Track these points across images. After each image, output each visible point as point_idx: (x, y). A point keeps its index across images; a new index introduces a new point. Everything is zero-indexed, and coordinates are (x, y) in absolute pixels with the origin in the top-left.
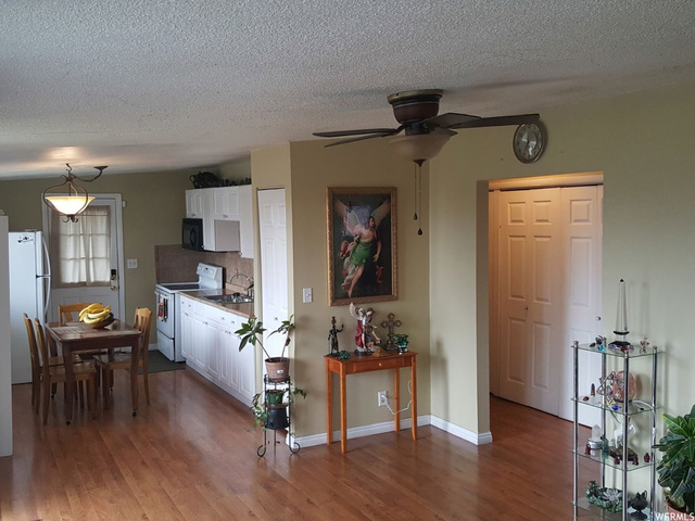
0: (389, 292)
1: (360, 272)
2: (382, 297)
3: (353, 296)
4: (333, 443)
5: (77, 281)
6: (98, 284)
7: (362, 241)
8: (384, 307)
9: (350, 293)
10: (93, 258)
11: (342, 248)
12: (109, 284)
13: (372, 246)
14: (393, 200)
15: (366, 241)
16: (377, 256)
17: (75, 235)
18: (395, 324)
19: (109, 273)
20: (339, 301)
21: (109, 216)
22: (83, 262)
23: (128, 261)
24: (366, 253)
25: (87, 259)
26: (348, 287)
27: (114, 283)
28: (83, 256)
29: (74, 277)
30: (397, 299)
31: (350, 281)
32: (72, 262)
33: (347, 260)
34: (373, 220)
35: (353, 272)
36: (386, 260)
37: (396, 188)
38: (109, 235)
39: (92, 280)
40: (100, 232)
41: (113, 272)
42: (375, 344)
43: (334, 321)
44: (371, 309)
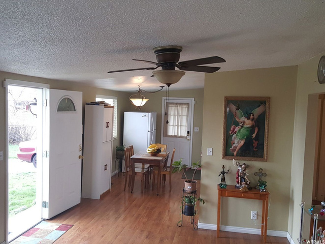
0: (262, 156)
1: (242, 143)
2: (256, 158)
3: (237, 155)
4: (219, 231)
5: (173, 135)
6: (181, 137)
7: (245, 126)
8: (257, 164)
9: (235, 153)
10: (181, 125)
11: (232, 129)
12: (186, 138)
13: (252, 130)
14: (267, 104)
15: (248, 126)
16: (254, 135)
17: (174, 115)
18: (262, 174)
19: (186, 133)
20: (228, 157)
21: (188, 108)
22: (176, 127)
23: (195, 128)
24: (247, 133)
25: (178, 126)
26: (234, 150)
27: (188, 137)
28: (176, 124)
29: (172, 133)
30: (266, 161)
31: (236, 147)
32: (172, 126)
33: (234, 136)
34: (253, 115)
35: (238, 142)
36: (260, 138)
37: (270, 98)
38: (188, 116)
39: (179, 135)
40: (184, 114)
41: (188, 132)
42: (246, 184)
43: (224, 167)
44: (245, 164)
